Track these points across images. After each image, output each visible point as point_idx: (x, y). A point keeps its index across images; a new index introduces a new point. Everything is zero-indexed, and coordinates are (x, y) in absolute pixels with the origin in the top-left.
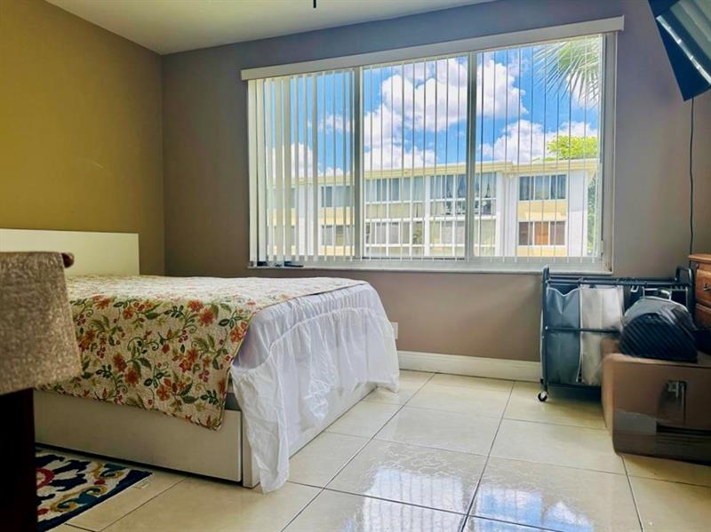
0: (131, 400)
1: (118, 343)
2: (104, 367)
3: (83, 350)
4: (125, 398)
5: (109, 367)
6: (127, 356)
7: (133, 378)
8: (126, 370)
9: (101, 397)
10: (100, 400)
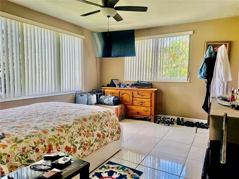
0: (104, 144)
1: (96, 130)
2: (95, 139)
3: (88, 138)
4: (102, 144)
5: (97, 138)
6: (100, 132)
7: (104, 137)
8: (101, 136)
9: (97, 149)
10: (97, 150)
